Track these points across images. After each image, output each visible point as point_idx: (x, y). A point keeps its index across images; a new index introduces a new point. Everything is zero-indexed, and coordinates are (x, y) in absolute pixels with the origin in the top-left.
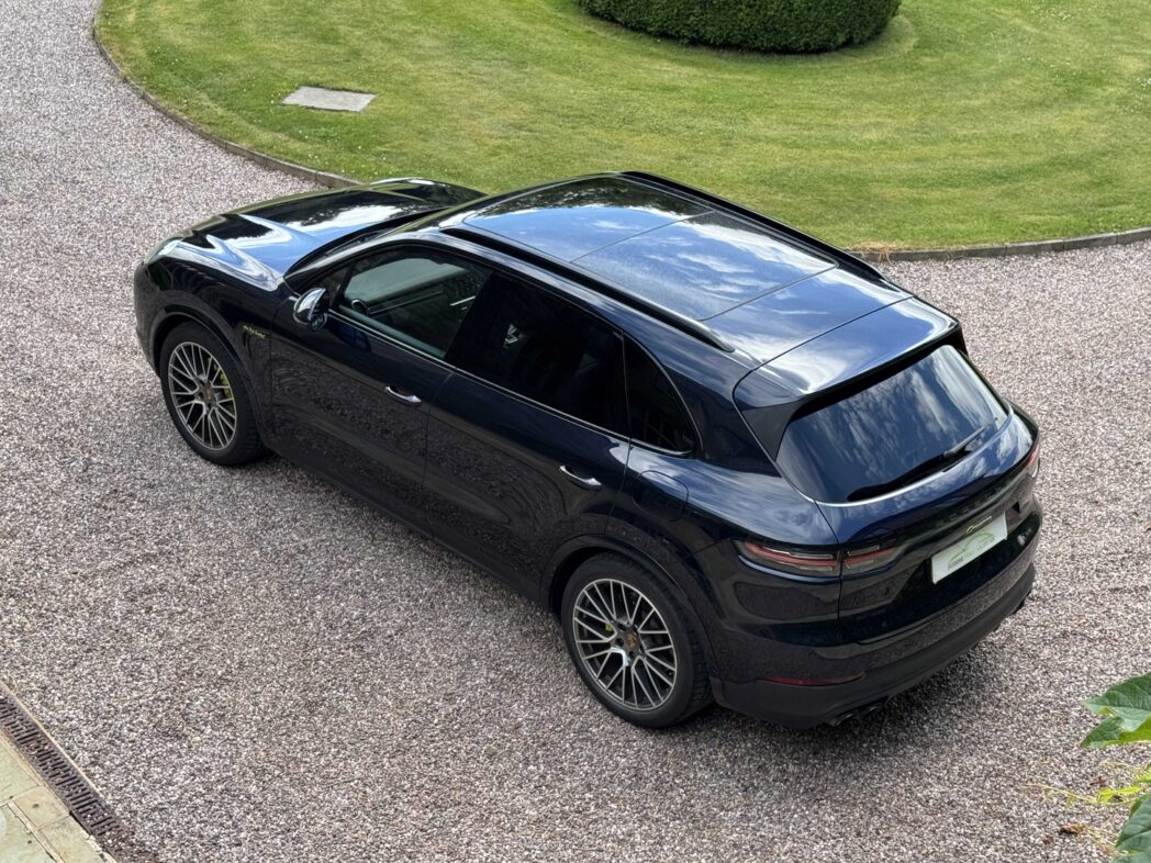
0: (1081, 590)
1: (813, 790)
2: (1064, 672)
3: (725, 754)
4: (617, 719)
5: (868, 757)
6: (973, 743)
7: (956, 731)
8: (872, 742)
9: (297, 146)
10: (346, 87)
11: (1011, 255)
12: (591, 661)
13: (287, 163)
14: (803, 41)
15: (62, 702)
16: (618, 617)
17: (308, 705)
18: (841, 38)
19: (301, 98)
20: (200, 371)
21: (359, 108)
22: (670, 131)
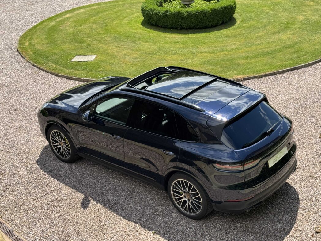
0: (310, 164)
1: (245, 230)
2: (309, 188)
3: (219, 224)
4: (188, 218)
5: (259, 219)
6: (288, 211)
7: (282, 208)
8: (259, 215)
9: (77, 72)
10: (88, 54)
11: (277, 74)
12: (178, 203)
13: (75, 77)
14: (210, 24)
15: (33, 236)
16: (183, 189)
17: (101, 226)
18: (221, 22)
19: (76, 59)
20: (59, 138)
21: (92, 60)
22: (178, 54)
